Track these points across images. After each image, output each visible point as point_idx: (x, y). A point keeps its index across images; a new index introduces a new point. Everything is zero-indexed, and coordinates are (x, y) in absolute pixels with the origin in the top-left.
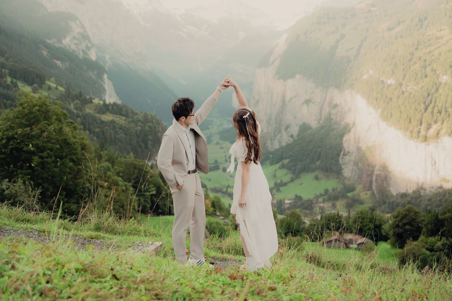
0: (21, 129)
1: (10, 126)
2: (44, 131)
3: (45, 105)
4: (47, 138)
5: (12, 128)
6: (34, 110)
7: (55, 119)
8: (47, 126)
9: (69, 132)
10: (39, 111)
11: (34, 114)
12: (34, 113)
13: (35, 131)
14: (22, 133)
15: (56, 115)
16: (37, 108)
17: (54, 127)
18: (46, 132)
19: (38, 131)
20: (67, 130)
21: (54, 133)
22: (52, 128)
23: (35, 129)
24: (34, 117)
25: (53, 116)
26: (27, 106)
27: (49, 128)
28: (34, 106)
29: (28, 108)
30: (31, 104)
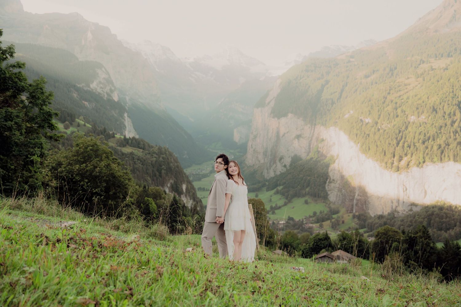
0: (78, 166)
1: (69, 163)
2: (97, 167)
3: (96, 145)
4: (99, 173)
5: (70, 164)
6: (88, 149)
7: (105, 157)
8: (98, 162)
9: (116, 168)
10: (91, 150)
11: (88, 153)
12: (89, 152)
13: (89, 166)
14: (79, 168)
15: (106, 153)
16: (91, 148)
17: (104, 163)
19: (91, 167)
20: (114, 166)
21: (104, 169)
22: (103, 164)
23: (89, 165)
24: (88, 155)
25: (103, 154)
26: (82, 147)
27: (100, 165)
28: (88, 146)
29: (83, 148)
30: (86, 145)
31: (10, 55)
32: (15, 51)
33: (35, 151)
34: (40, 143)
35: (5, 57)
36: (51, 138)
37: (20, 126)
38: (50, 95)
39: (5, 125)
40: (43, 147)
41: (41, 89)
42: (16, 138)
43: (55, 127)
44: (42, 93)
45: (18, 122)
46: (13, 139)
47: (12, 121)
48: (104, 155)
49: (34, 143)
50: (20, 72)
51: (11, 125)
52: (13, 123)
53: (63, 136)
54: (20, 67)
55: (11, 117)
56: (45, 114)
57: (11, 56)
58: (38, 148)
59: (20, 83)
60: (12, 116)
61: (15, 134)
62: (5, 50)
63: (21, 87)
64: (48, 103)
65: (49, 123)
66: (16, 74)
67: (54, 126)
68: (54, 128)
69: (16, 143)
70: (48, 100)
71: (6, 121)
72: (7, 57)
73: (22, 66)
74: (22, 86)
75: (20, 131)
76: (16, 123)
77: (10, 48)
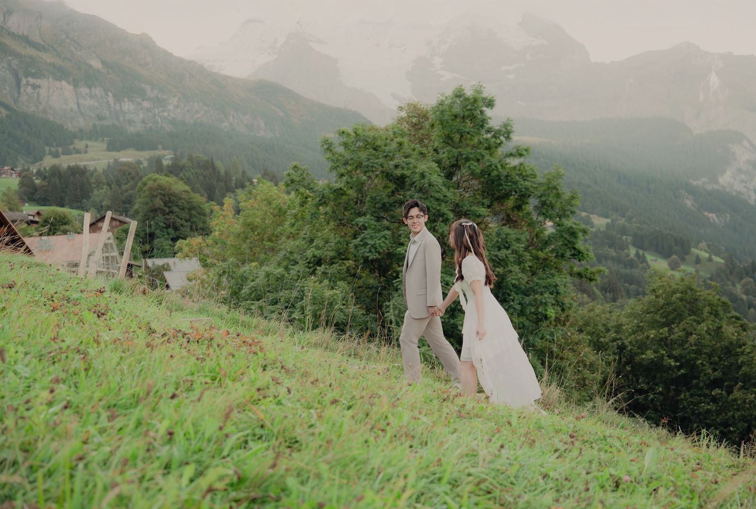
0: (654, 331)
1: (638, 326)
2: (691, 334)
3: (692, 290)
4: (695, 345)
5: (639, 329)
6: (674, 298)
7: (708, 312)
8: (694, 324)
9: (733, 334)
10: (681, 300)
11: (674, 305)
12: (675, 303)
13: (677, 333)
14: (656, 336)
16: (678, 295)
17: (707, 326)
18: (694, 336)
19: (680, 333)
20: (729, 330)
21: (708, 337)
22: (703, 327)
23: (676, 330)
24: (674, 310)
25: (705, 307)
26: (663, 293)
27: (699, 328)
28: (674, 292)
29: (664, 295)
30: (669, 289)
31: (505, 137)
32: (513, 129)
33: (545, 298)
34: (554, 284)
35: (498, 141)
36: (580, 275)
37: (521, 256)
38: (573, 198)
39: (496, 256)
40: (560, 291)
41: (555, 188)
42: (513, 277)
43: (585, 256)
44: (558, 195)
45: (517, 249)
46: (509, 279)
47: (507, 248)
48: (707, 308)
49: (544, 285)
50: (521, 164)
51: (506, 256)
52: (510, 251)
53: (601, 271)
54: (521, 155)
55: (507, 242)
56: (564, 233)
57: (508, 138)
58: (552, 293)
59: (522, 182)
60: (508, 240)
61: (511, 271)
62: (498, 130)
63: (523, 190)
64: (569, 212)
65: (574, 248)
66: (515, 168)
67: (583, 253)
68: (582, 256)
69: (514, 285)
70: (569, 207)
71: (499, 249)
72: (501, 143)
73: (524, 153)
74: (525, 188)
75: (522, 265)
76: (515, 252)
77: (506, 125)
